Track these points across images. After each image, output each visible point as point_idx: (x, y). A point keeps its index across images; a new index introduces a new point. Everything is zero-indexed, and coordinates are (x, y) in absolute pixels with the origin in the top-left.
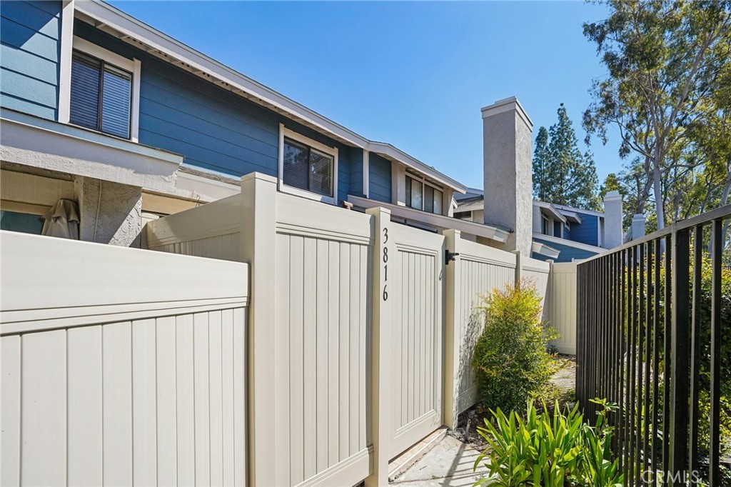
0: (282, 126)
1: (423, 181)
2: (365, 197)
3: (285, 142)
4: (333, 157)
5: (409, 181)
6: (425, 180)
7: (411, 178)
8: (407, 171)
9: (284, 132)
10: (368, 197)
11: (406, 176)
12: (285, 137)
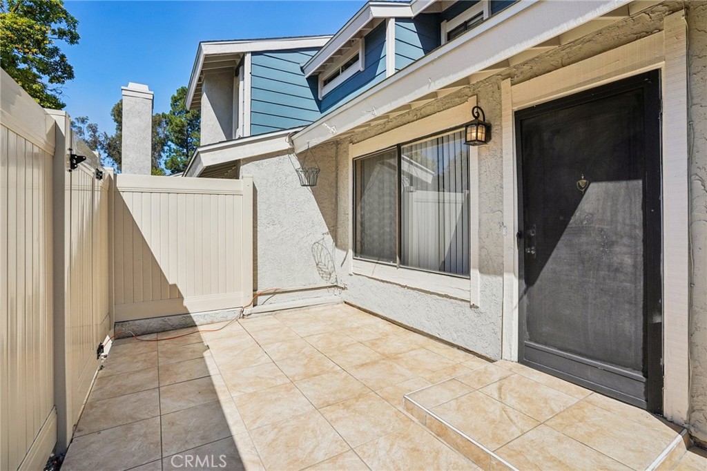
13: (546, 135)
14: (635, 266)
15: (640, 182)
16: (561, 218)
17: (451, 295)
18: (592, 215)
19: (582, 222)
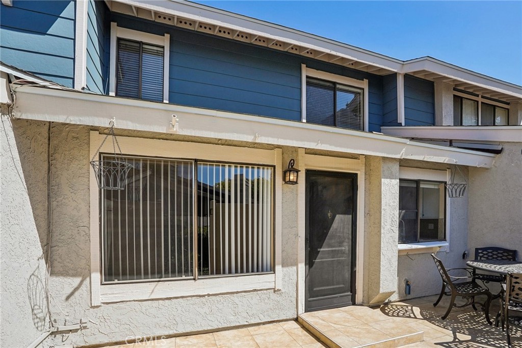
0: (304, 66)
1: (480, 100)
2: (400, 125)
3: (308, 84)
4: (363, 89)
5: (458, 102)
6: (483, 97)
7: (461, 98)
8: (455, 89)
9: (306, 72)
10: (403, 124)
11: (455, 96)
12: (307, 77)
13: (320, 188)
14: (349, 250)
15: (351, 216)
16: (325, 231)
17: (258, 289)
18: (337, 229)
19: (333, 233)
